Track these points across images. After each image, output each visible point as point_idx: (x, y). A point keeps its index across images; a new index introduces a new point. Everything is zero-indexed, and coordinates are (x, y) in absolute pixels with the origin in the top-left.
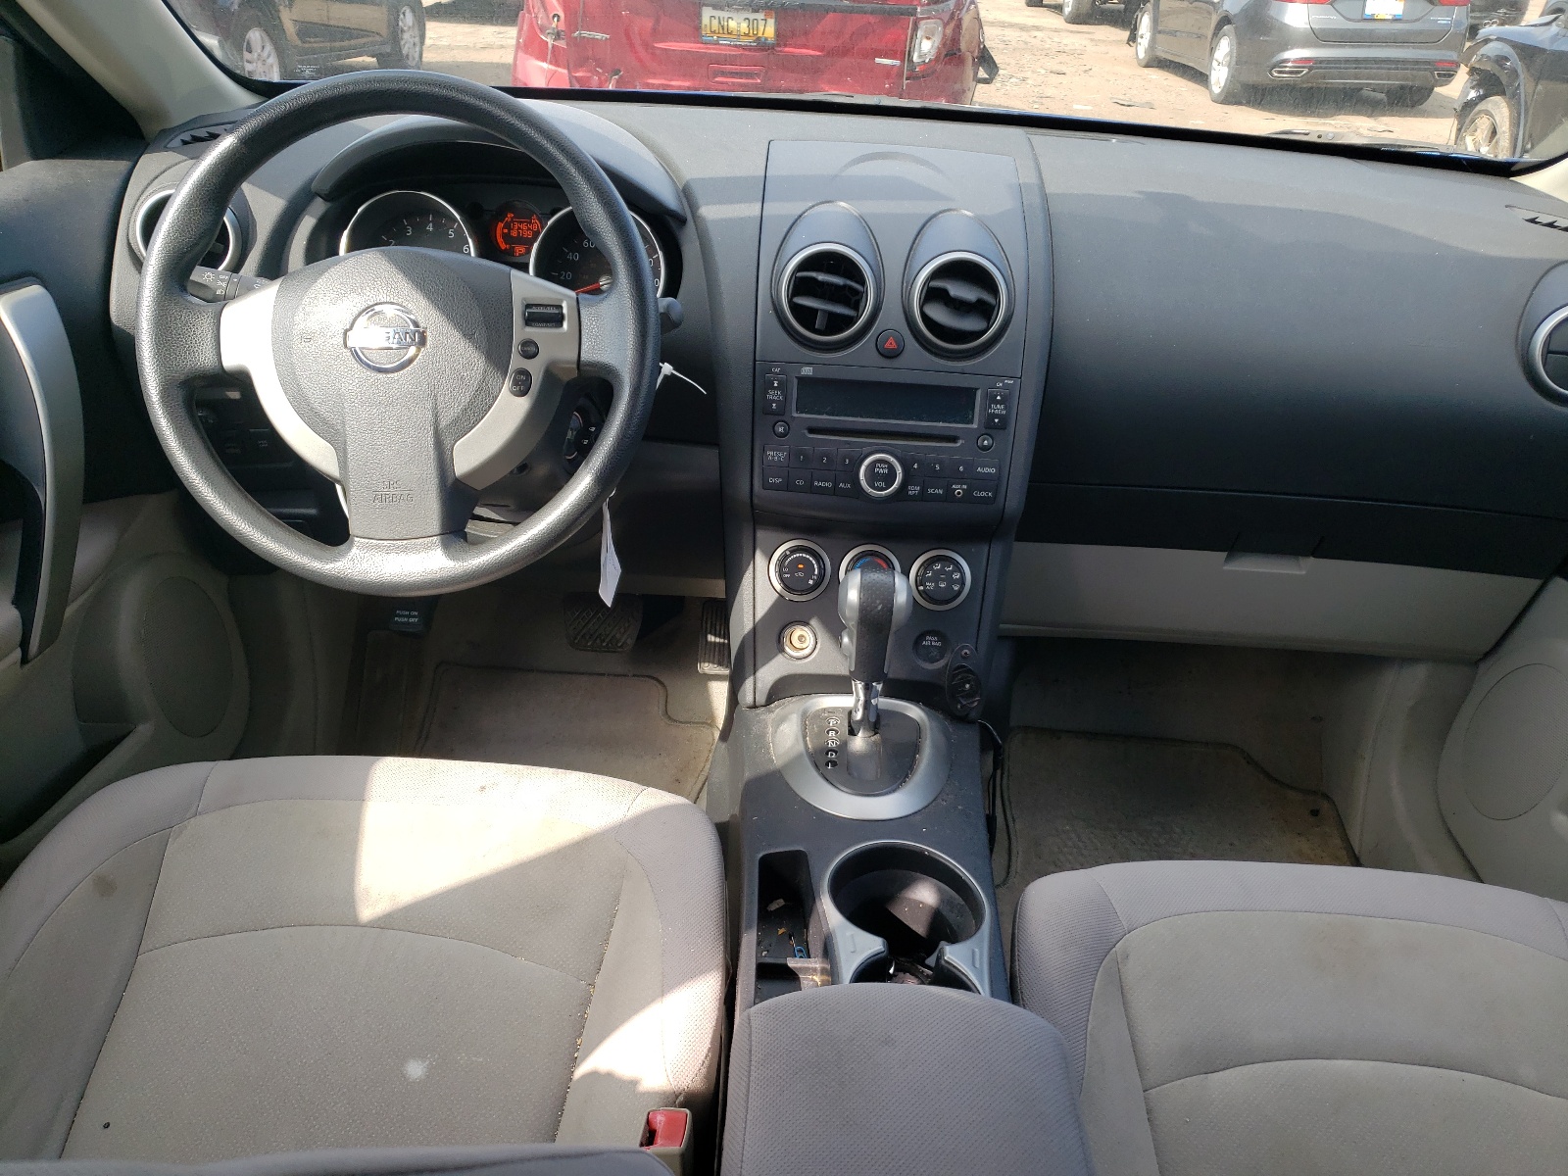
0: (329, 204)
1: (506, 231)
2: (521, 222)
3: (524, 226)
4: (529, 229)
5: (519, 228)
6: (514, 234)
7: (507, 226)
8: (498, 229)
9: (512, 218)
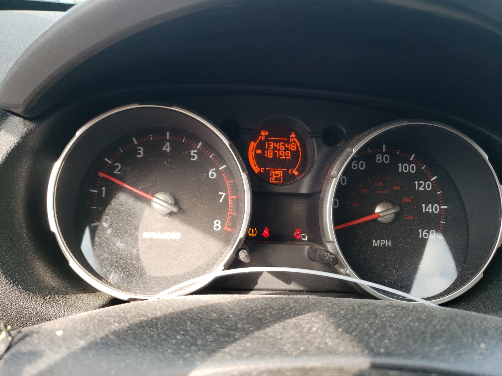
0: (30, 125)
1: (259, 151)
2: (277, 142)
3: (280, 146)
4: (286, 149)
5: (275, 148)
6: (269, 154)
7: (261, 145)
8: (251, 149)
9: (266, 137)
